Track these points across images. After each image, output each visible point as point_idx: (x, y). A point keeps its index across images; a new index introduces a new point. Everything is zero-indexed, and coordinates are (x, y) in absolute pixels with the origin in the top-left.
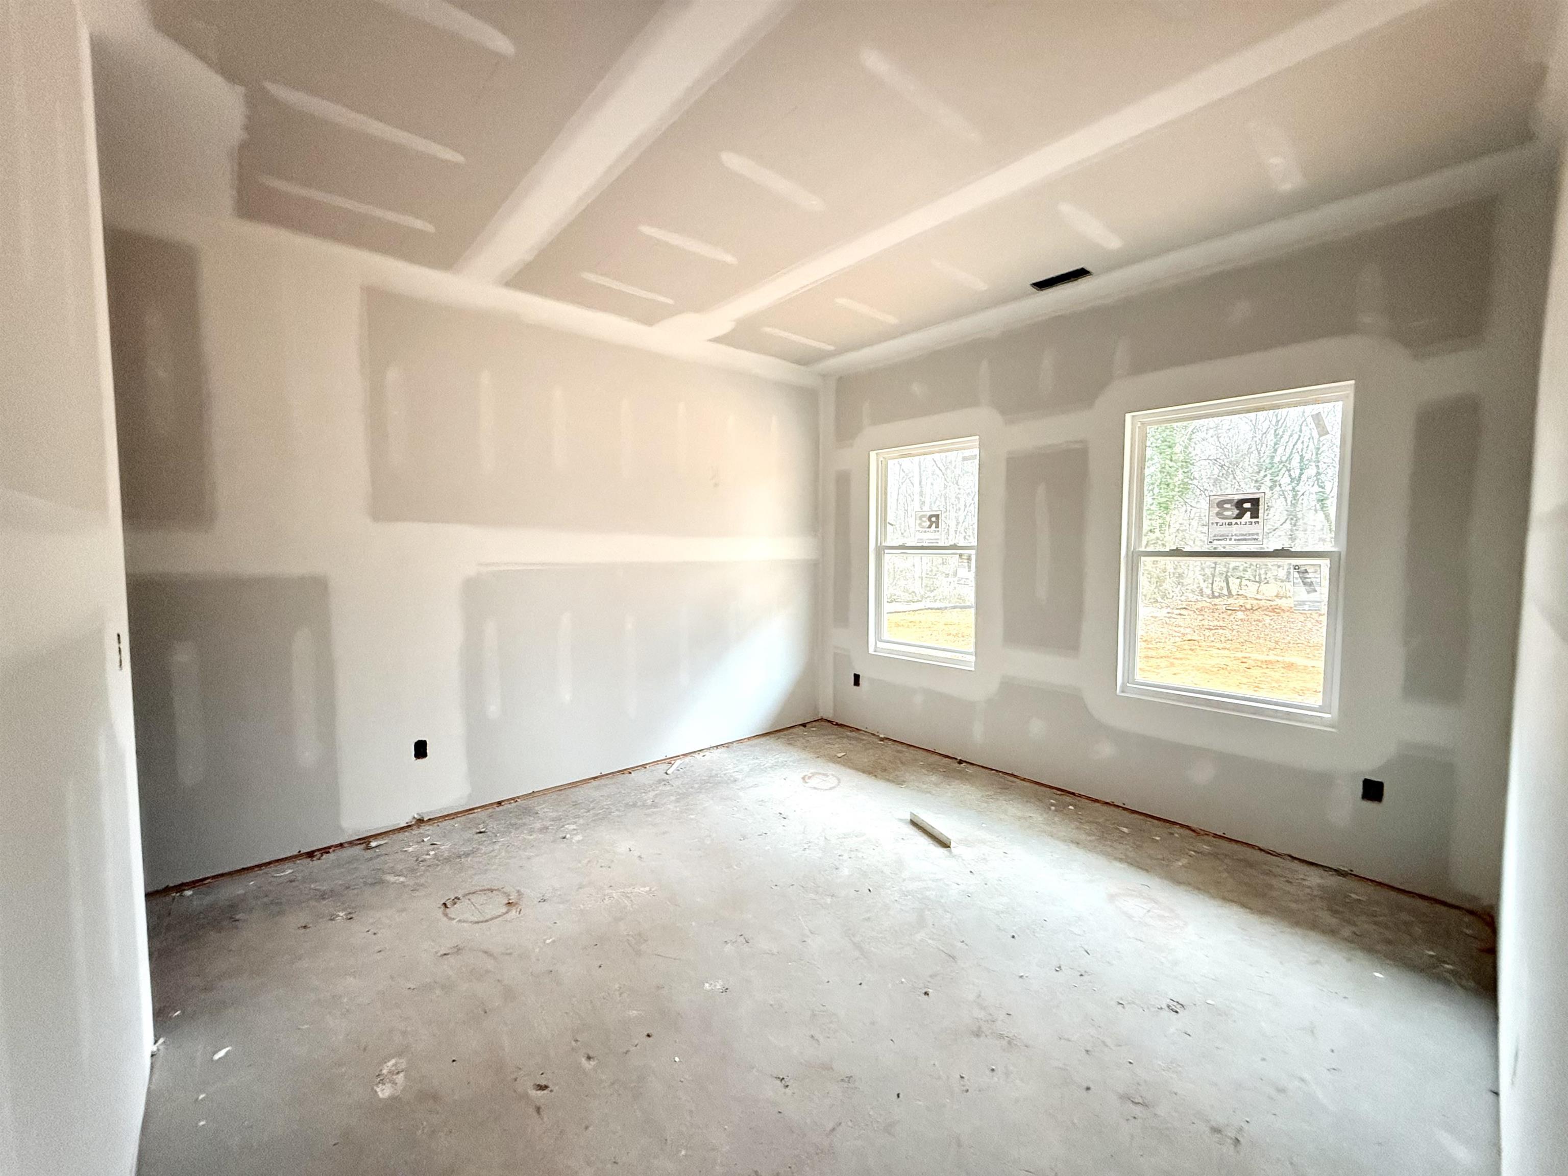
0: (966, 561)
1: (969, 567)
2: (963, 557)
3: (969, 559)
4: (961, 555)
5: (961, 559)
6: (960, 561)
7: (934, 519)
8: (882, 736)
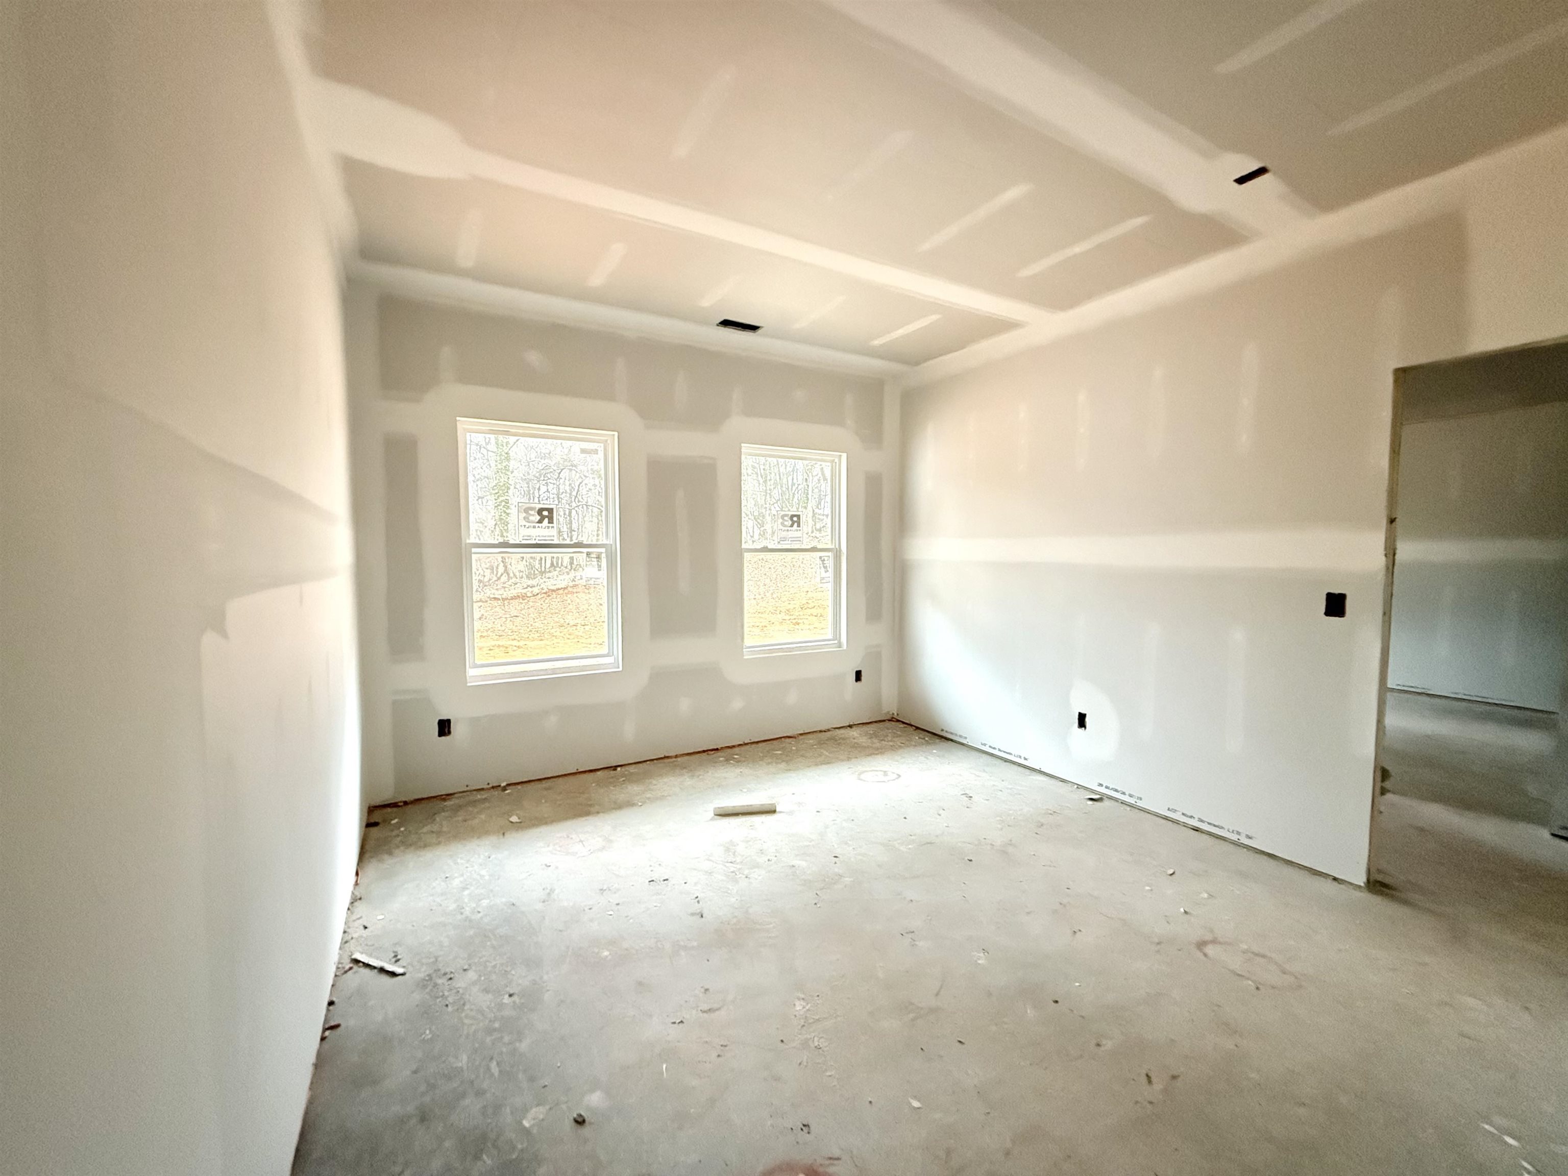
0: (595, 560)
1: (599, 566)
2: (592, 556)
3: (598, 557)
4: (588, 554)
5: (589, 557)
6: (588, 559)
7: (545, 513)
8: (503, 784)
